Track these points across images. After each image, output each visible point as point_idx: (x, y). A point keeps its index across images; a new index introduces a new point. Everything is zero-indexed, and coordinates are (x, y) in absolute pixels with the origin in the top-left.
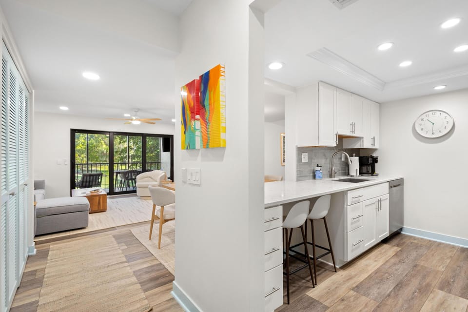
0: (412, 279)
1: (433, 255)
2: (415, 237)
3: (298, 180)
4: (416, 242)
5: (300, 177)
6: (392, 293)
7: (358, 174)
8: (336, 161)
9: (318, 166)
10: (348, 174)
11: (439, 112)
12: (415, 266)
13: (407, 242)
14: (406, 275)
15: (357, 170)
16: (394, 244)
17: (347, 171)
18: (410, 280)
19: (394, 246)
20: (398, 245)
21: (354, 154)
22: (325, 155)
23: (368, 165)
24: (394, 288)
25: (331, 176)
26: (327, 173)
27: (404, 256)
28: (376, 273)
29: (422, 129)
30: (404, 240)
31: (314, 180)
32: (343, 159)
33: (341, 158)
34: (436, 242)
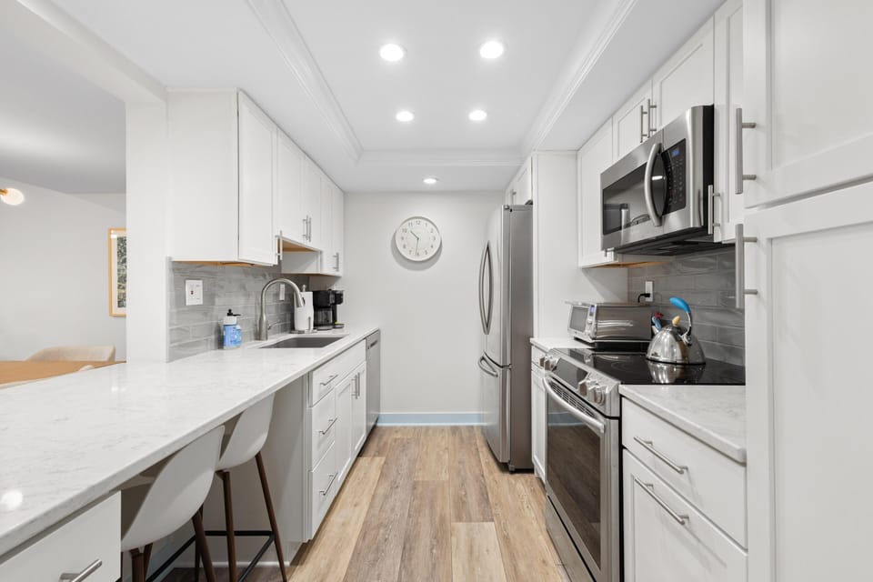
0: (419, 520)
1: (427, 453)
2: (395, 427)
3: (173, 356)
4: (399, 436)
5: (180, 347)
6: (403, 573)
7: (312, 327)
8: (269, 301)
9: (230, 314)
10: (292, 328)
11: (425, 222)
12: (414, 488)
13: (390, 441)
14: (409, 516)
15: (310, 318)
16: (372, 454)
17: (288, 322)
18: (417, 524)
19: (374, 456)
20: (379, 453)
21: (304, 286)
22: (243, 287)
23: (327, 308)
24: (402, 561)
25: (258, 336)
26: (250, 329)
27: (395, 473)
28: (364, 537)
29: (404, 247)
30: (385, 439)
31: (220, 351)
32: (282, 297)
33: (277, 295)
34: (421, 427)
